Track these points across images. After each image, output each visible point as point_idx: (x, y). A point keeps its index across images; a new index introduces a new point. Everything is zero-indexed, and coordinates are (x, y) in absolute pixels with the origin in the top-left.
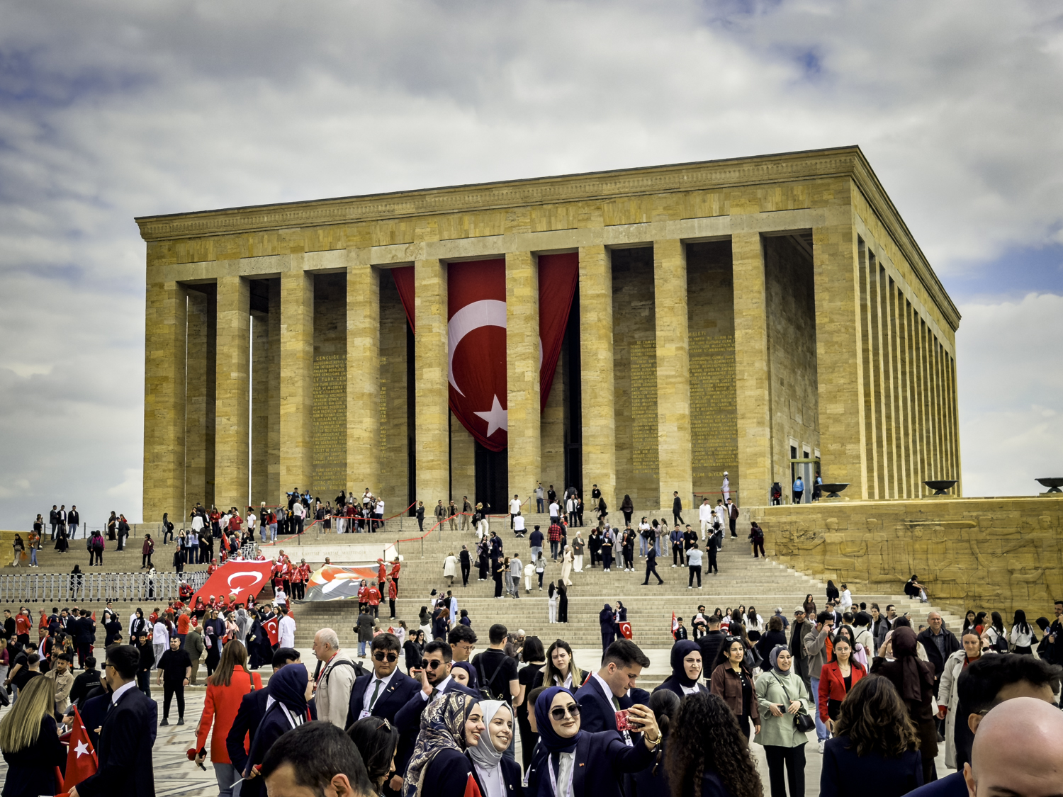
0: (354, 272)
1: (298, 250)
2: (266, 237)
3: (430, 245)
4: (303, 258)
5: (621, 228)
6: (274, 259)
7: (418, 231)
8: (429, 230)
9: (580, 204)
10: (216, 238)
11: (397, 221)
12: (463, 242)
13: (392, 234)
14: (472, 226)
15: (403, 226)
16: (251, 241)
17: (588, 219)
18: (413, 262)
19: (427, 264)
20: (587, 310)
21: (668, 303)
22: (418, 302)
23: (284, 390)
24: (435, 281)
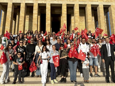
3: (49, 1)
4: (25, 1)
12: (55, 1)
18: (46, 4)
19: (48, 4)
20: (76, 14)
21: (89, 14)
22: (47, 10)
23: (20, 22)
24: (50, 7)
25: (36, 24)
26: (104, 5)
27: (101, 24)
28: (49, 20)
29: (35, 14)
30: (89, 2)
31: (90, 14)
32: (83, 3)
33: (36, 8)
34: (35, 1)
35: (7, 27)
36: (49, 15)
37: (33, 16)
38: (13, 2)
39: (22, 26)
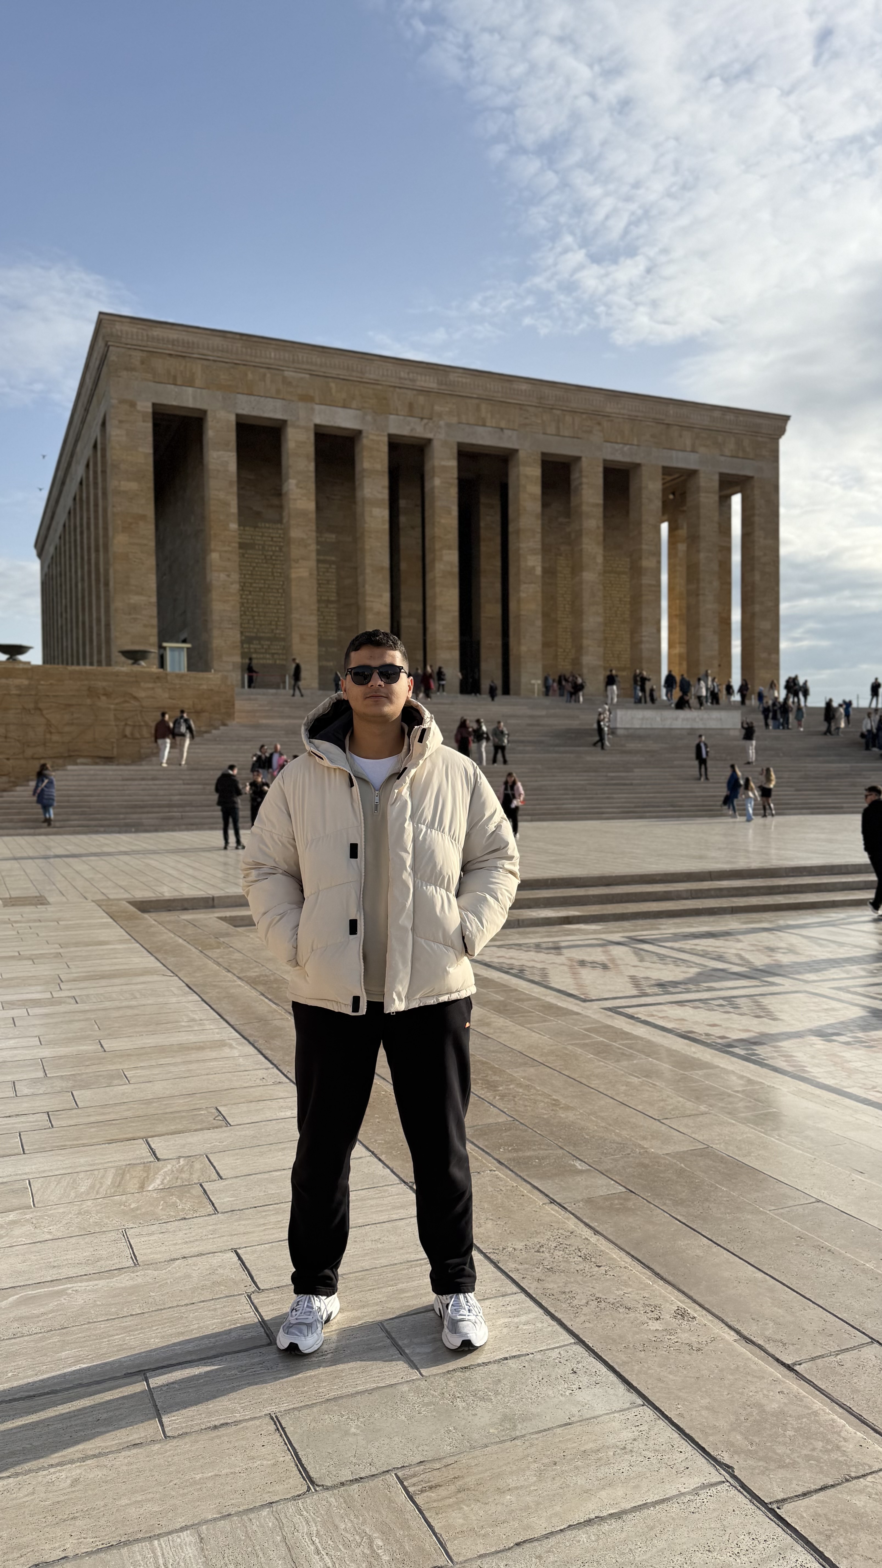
0: (371, 437)
1: (307, 398)
2: (268, 375)
3: (449, 425)
4: (313, 409)
5: (617, 446)
6: (279, 403)
7: (437, 408)
8: (447, 409)
9: (584, 416)
10: (205, 363)
11: (415, 392)
12: (480, 430)
13: (411, 406)
14: (489, 416)
15: (421, 399)
16: (250, 376)
17: (590, 432)
18: (430, 440)
19: (444, 443)
20: (588, 517)
21: (652, 521)
22: (437, 482)
23: (294, 550)
24: (454, 463)
25: (382, 568)
26: (720, 474)
28: (450, 548)
29: (376, 504)
30: (655, 452)
31: (654, 527)
32: (623, 452)
33: (378, 467)
34: (369, 418)
36: (449, 513)
38: (240, 412)
39: (306, 573)
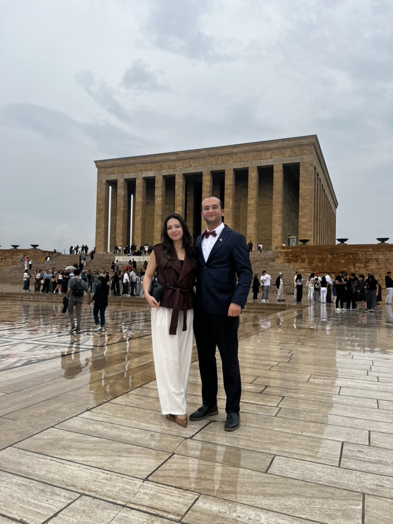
0: (157, 177)
2: (132, 167)
3: (180, 169)
4: (143, 173)
5: (239, 163)
7: (177, 165)
8: (180, 164)
9: (226, 156)
10: (117, 167)
11: (170, 161)
12: (190, 168)
13: (169, 166)
14: (193, 163)
15: (172, 163)
16: (127, 168)
17: (228, 160)
18: (175, 175)
19: (179, 175)
20: (227, 189)
21: (252, 187)
22: (176, 187)
23: (136, 214)
24: (182, 180)
25: (159, 215)
26: (283, 164)
27: (274, 207)
29: (158, 196)
30: (254, 162)
31: (253, 189)
32: (241, 165)
33: (159, 186)
34: (157, 172)
35: (119, 222)
37: (156, 201)
38: (125, 178)
39: (139, 219)
